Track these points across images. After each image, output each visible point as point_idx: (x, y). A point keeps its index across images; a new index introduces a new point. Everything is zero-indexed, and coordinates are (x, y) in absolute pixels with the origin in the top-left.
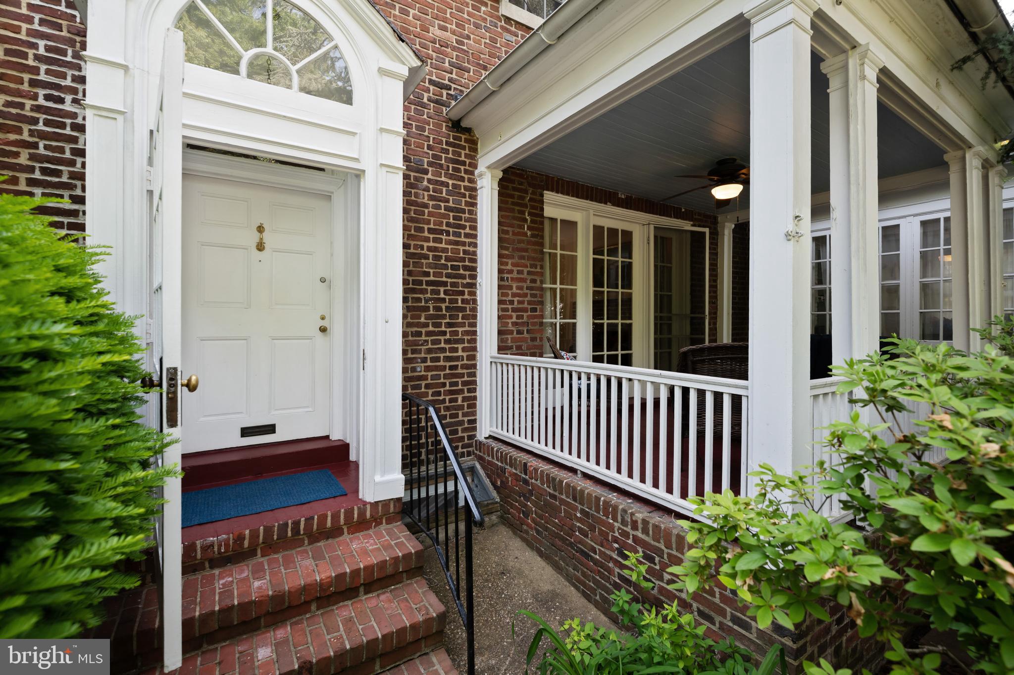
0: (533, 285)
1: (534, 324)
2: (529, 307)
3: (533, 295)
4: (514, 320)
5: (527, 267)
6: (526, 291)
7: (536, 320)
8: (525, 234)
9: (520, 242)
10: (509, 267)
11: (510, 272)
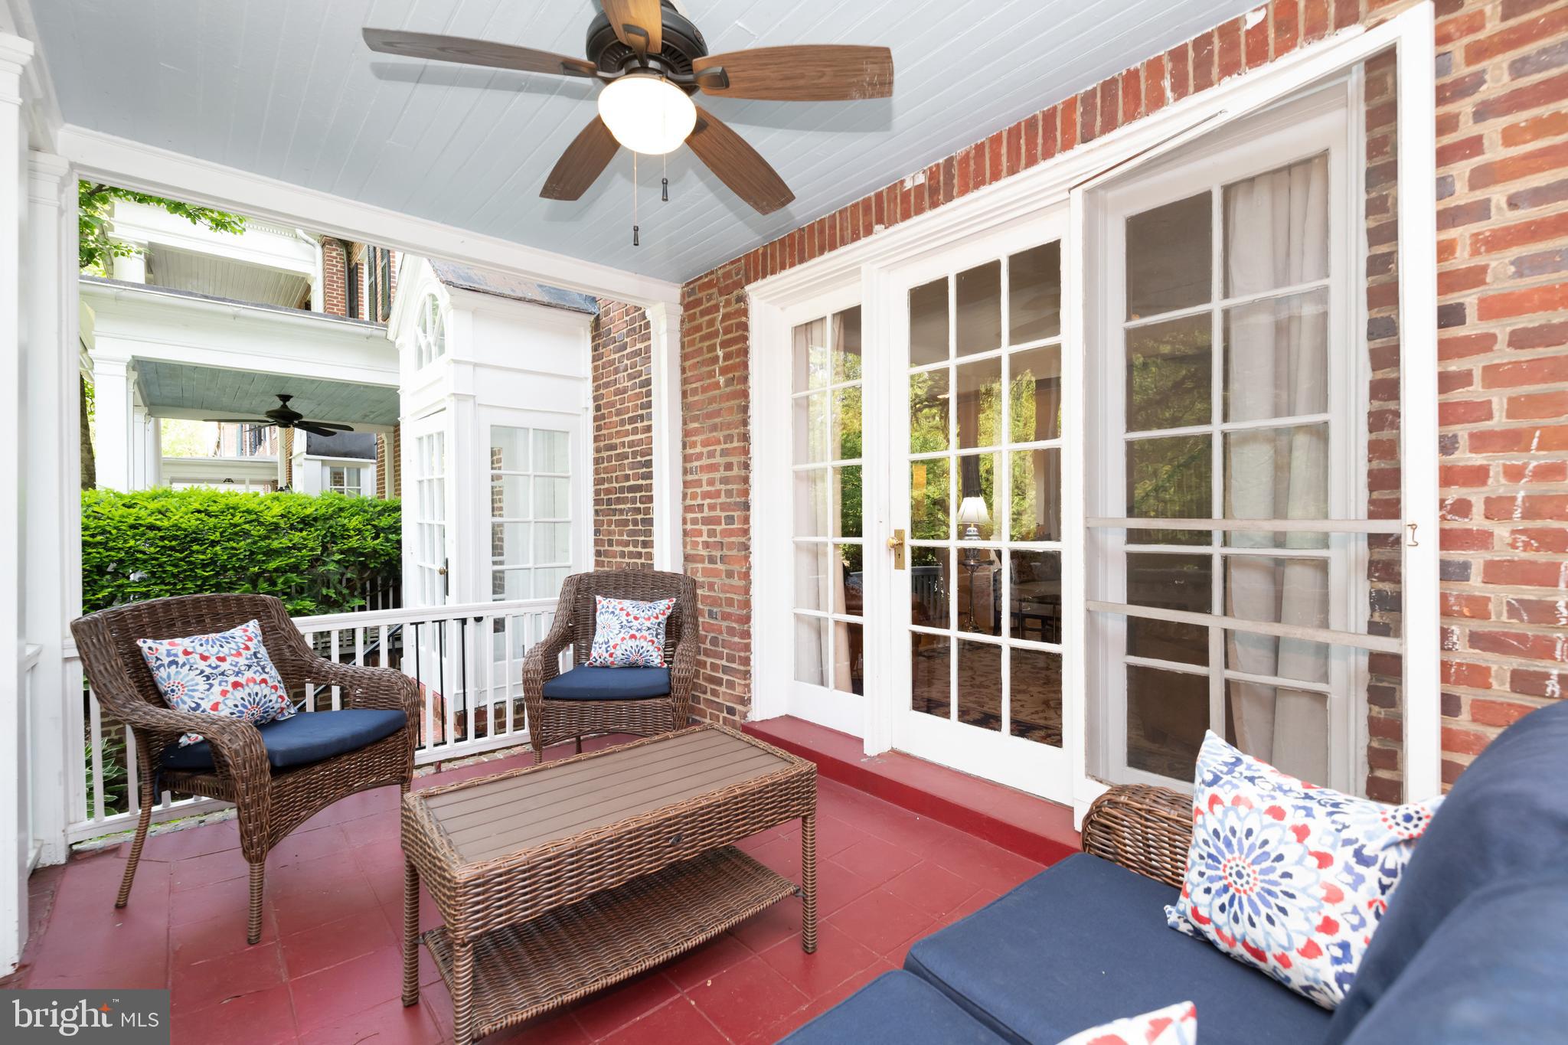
0: (728, 473)
1: (731, 546)
2: (723, 514)
3: (729, 493)
4: (705, 538)
5: (718, 442)
6: (718, 486)
7: (733, 539)
8: (717, 385)
9: (712, 400)
10: (698, 449)
11: (699, 456)
